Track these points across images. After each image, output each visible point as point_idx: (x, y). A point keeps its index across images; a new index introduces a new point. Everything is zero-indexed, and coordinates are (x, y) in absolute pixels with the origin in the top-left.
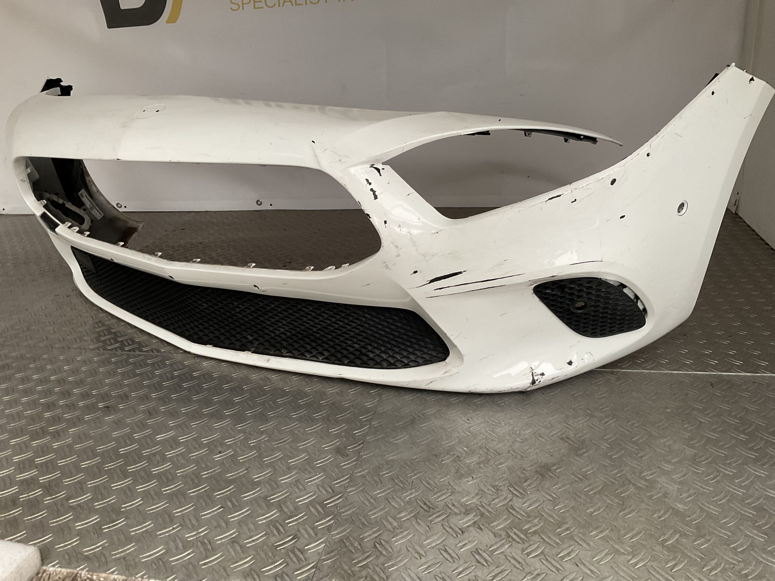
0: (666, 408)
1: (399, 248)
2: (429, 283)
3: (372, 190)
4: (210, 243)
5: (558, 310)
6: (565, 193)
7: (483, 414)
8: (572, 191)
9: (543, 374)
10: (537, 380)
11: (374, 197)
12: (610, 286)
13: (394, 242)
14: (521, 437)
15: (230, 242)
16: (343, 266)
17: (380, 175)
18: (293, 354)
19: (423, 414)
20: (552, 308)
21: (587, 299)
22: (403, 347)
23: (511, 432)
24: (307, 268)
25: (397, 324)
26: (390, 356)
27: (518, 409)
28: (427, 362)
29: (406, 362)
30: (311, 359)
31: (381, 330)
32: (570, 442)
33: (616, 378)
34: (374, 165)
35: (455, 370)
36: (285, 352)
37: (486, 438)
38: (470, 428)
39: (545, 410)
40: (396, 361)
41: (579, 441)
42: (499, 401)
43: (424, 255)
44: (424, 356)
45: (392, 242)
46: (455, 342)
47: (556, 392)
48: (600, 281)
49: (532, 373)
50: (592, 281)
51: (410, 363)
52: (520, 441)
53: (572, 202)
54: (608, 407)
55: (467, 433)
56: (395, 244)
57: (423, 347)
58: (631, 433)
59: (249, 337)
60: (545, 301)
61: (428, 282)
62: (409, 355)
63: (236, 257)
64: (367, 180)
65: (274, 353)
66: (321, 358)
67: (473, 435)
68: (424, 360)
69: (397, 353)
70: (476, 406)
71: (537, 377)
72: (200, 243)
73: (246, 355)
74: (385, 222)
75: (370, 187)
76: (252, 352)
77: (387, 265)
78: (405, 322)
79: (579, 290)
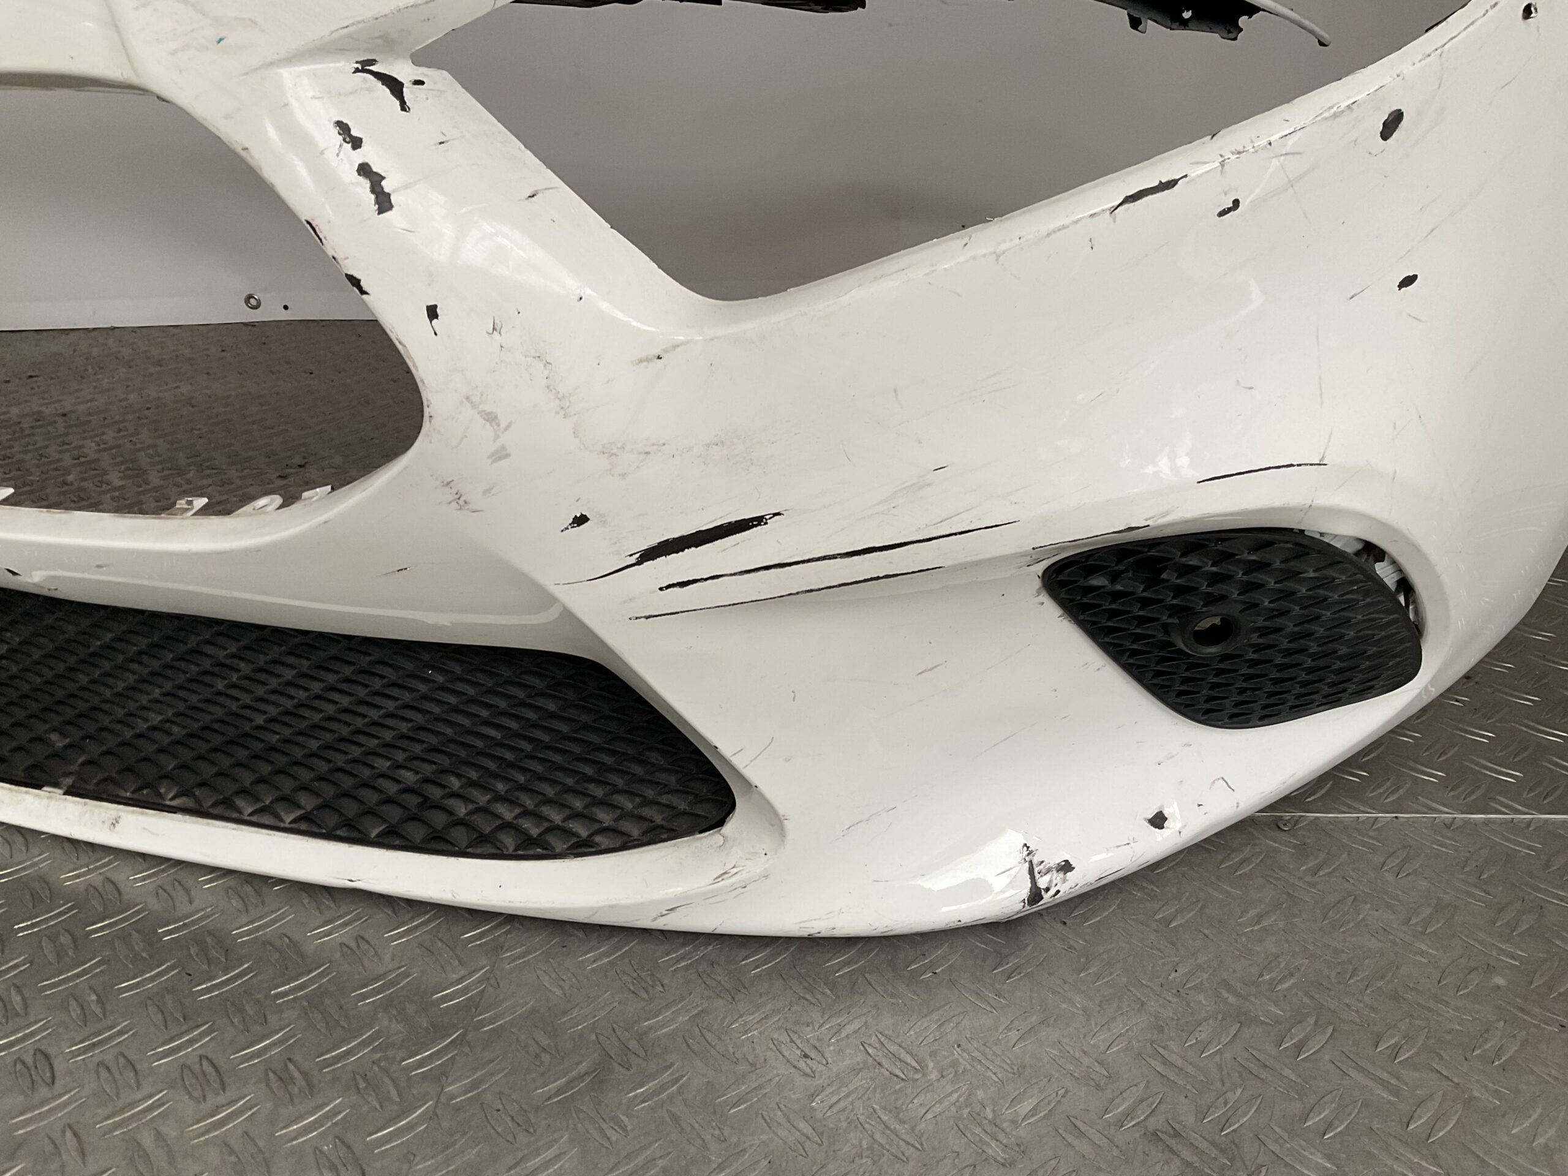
0: (1489, 969)
1: (503, 425)
2: (639, 562)
3: (364, 170)
4: (90, 414)
5: (1128, 644)
6: (1195, 172)
7: (856, 1025)
8: (1222, 164)
9: (1066, 867)
10: (1047, 890)
11: (377, 201)
12: (1337, 558)
13: (476, 400)
14: (1001, 1137)
15: (149, 408)
16: (305, 495)
17: (404, 107)
18: (197, 801)
19: (641, 1037)
20: (1107, 640)
21: (1240, 607)
22: (570, 782)
23: (966, 1111)
24: (181, 503)
25: (541, 702)
26: (526, 813)
27: (984, 999)
28: (654, 835)
29: (584, 833)
30: (254, 819)
31: (487, 723)
32: (1187, 1154)
33: (1295, 847)
34: (372, 62)
35: (753, 868)
36: (171, 795)
37: (870, 1148)
38: (812, 1097)
39: (1078, 999)
40: (548, 830)
41: (1213, 1144)
42: (914, 961)
43: (609, 452)
44: (647, 812)
45: (467, 398)
46: (752, 774)
47: (1105, 914)
48: (1300, 540)
49: (1031, 862)
50: (1270, 544)
51: (598, 839)
52: (1001, 1155)
53: (1222, 213)
54: (1292, 975)
55: (802, 1125)
56: (482, 407)
57: (642, 781)
58: (1396, 1093)
59: (54, 737)
60: (1081, 617)
61: (633, 560)
62: (594, 809)
63: (151, 451)
64: (343, 128)
65: (135, 796)
66: (288, 818)
67: (821, 1135)
68: (645, 826)
69: (549, 802)
70: (833, 986)
71: (1047, 878)
72: (64, 415)
73: (45, 801)
74: (432, 312)
75: (358, 157)
76: (66, 793)
77: (459, 496)
78: (571, 695)
79: (1215, 574)
